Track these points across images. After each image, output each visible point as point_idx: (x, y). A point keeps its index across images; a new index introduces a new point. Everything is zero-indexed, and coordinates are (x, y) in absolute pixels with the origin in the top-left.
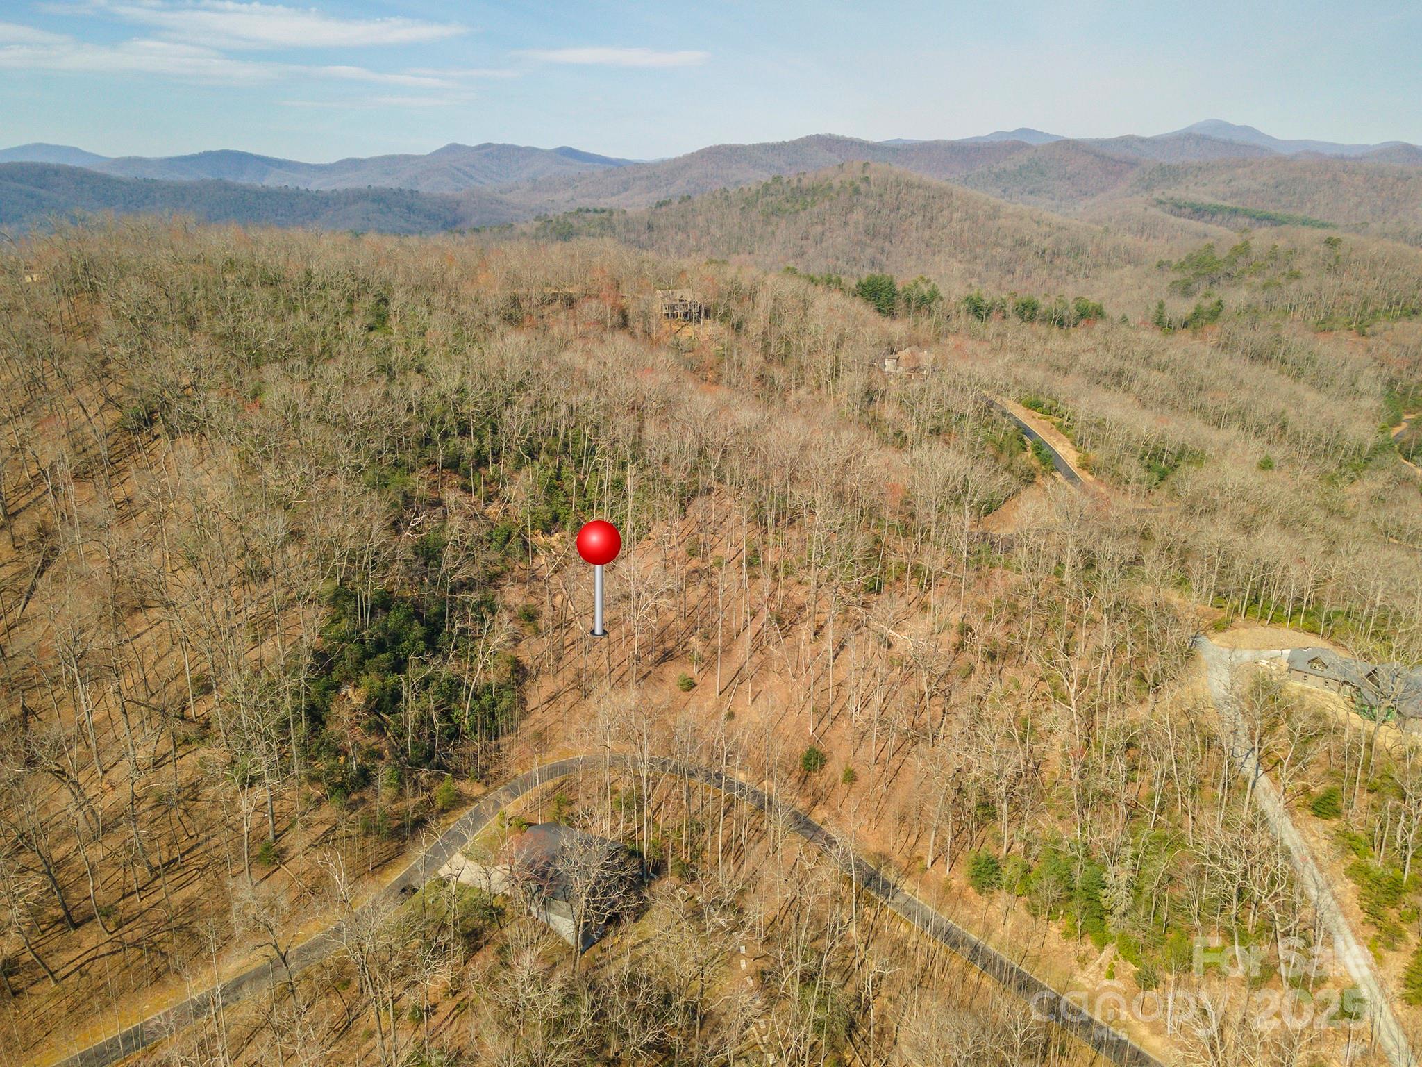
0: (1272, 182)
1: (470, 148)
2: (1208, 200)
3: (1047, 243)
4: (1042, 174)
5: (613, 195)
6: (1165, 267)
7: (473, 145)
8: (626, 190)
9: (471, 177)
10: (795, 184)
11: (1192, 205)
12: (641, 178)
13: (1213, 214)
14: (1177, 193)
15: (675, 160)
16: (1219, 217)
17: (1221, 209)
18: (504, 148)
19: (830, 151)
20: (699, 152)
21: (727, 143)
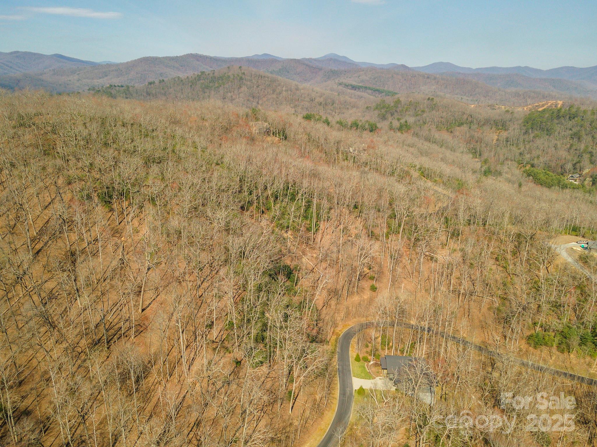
0: (373, 77)
1: (7, 53)
2: (354, 83)
3: (322, 100)
4: (288, 72)
5: (100, 78)
6: (369, 109)
7: (8, 52)
8: (107, 76)
9: (11, 67)
10: (211, 75)
11: (351, 85)
12: (113, 71)
13: (359, 89)
14: (343, 80)
15: (127, 63)
16: (361, 90)
17: (361, 87)
18: (26, 53)
19: (198, 60)
20: (138, 59)
21: (151, 56)
